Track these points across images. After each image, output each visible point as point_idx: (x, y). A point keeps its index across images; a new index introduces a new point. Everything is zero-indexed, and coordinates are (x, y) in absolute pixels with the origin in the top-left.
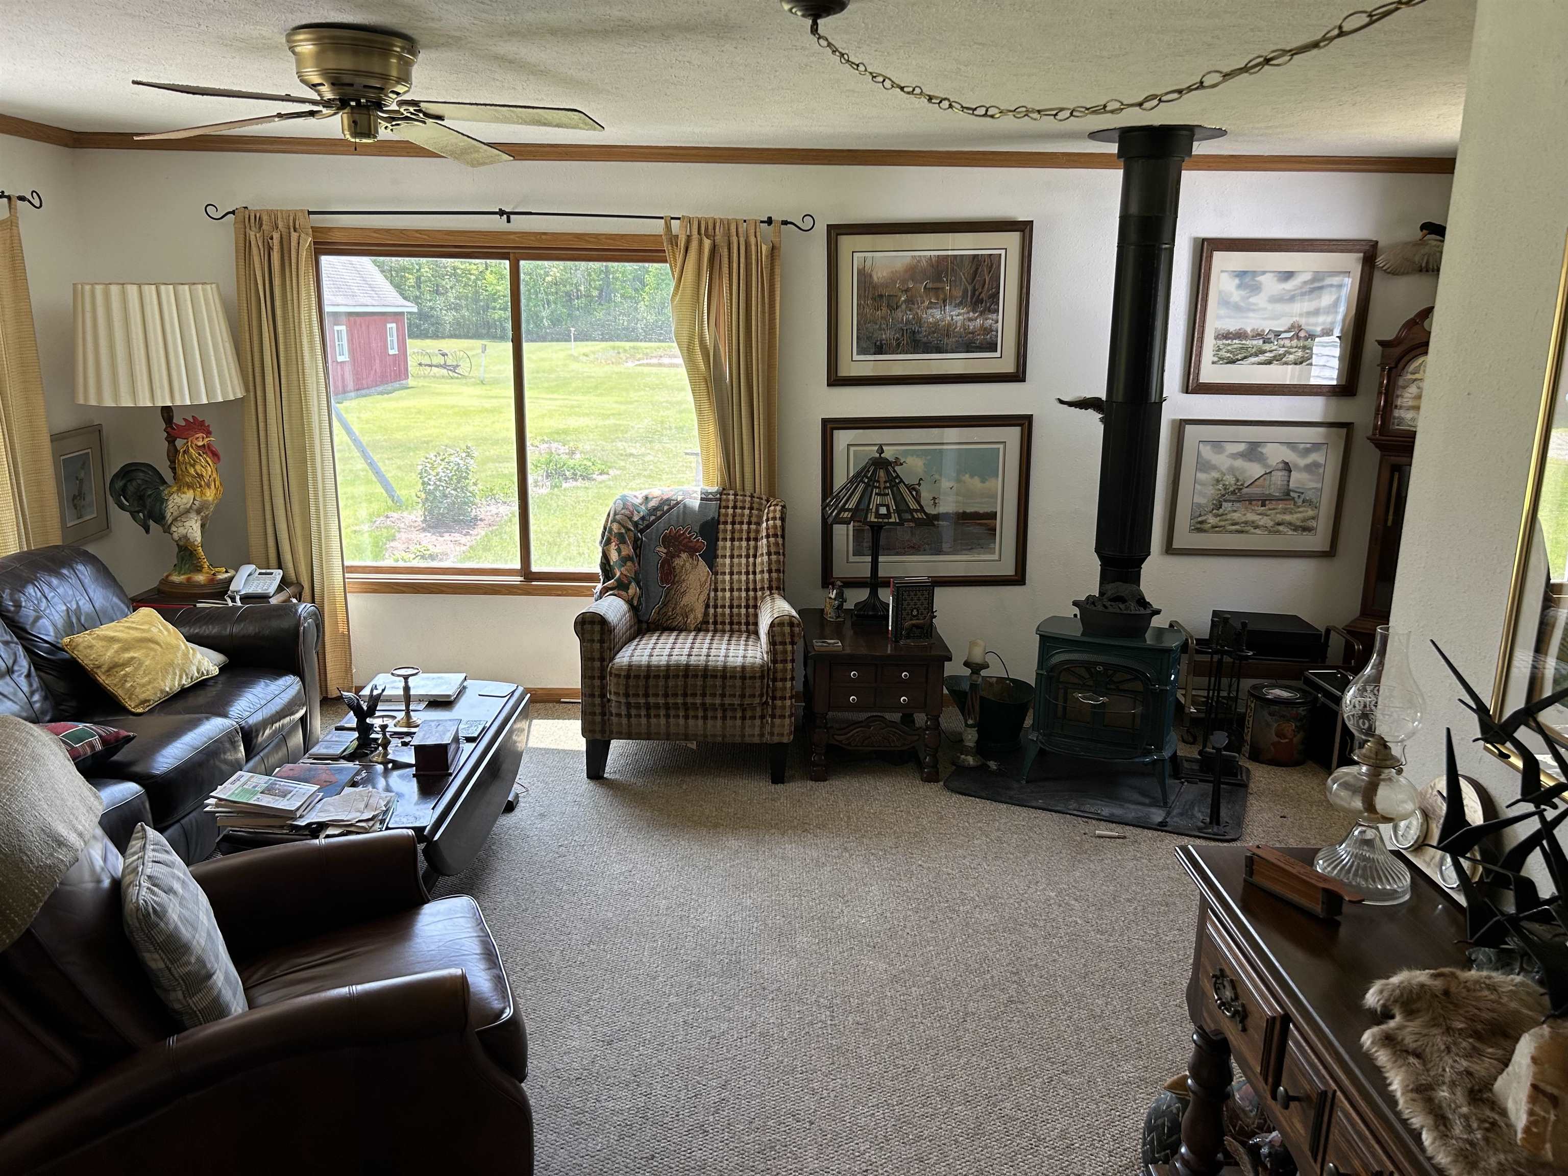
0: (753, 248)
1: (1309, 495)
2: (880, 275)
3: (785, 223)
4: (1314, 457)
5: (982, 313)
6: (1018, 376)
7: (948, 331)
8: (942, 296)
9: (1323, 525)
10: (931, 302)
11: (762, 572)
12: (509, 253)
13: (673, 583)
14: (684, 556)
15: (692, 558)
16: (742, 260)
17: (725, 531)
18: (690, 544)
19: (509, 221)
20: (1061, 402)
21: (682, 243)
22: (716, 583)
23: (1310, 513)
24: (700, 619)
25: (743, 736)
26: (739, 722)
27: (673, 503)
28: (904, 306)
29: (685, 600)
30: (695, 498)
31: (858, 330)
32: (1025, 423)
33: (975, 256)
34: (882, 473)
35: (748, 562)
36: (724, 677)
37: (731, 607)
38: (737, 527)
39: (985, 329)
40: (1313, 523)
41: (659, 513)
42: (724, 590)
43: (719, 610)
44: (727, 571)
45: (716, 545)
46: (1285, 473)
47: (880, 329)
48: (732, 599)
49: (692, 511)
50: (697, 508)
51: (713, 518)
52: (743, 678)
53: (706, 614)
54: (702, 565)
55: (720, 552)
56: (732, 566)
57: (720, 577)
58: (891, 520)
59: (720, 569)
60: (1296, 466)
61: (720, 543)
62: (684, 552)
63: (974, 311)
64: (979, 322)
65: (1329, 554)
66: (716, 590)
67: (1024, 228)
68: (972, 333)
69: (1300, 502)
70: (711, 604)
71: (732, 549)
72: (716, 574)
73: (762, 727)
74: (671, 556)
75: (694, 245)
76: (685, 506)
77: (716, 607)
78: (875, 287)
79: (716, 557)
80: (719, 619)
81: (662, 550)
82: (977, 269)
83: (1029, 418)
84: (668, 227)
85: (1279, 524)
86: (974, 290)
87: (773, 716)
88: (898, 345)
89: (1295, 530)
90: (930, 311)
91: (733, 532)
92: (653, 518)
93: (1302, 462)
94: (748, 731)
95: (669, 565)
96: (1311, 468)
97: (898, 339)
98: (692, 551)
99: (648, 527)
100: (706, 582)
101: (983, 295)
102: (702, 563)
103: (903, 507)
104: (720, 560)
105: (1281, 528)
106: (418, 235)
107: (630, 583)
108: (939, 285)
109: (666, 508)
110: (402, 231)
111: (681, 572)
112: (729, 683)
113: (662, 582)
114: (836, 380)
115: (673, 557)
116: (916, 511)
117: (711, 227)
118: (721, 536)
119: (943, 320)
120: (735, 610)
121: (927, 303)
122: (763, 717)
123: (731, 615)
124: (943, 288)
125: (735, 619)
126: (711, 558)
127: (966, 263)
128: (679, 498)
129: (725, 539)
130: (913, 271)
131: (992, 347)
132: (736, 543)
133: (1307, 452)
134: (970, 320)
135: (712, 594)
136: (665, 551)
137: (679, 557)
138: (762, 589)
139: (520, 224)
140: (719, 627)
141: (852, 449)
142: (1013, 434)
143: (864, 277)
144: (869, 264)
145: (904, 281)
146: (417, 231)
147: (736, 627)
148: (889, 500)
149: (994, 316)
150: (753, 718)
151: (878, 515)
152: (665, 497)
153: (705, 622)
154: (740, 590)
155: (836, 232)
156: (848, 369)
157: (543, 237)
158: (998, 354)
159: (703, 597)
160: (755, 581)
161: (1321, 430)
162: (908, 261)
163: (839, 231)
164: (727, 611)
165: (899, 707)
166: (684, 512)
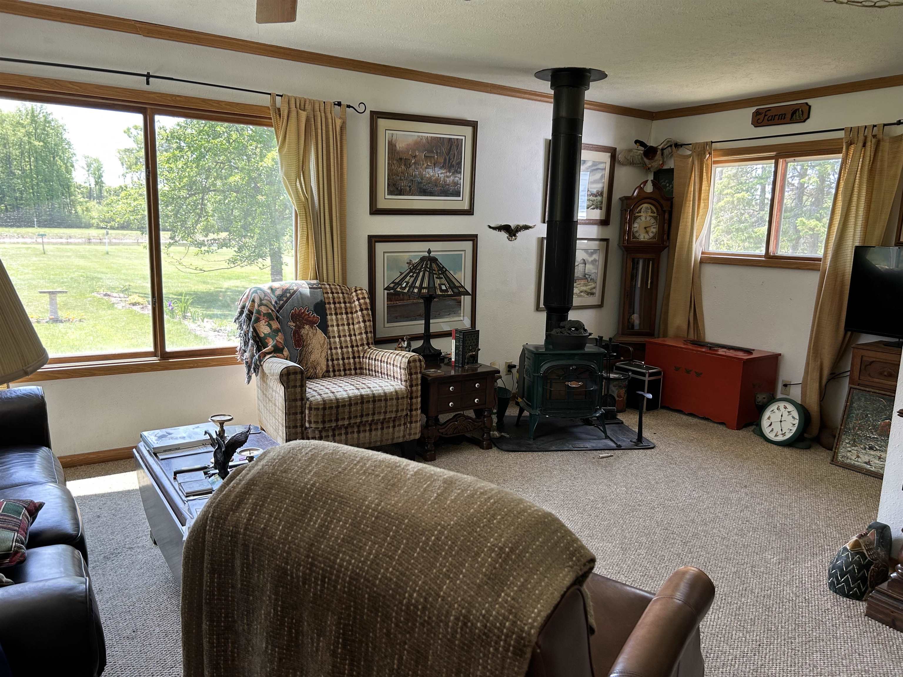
0: (330, 121)
1: (593, 276)
2: (401, 146)
3: (349, 106)
4: (595, 257)
5: (453, 173)
6: (470, 212)
7: (436, 183)
8: (433, 162)
9: (598, 291)
10: (428, 165)
11: (361, 334)
12: (145, 108)
13: (303, 346)
14: (307, 327)
15: (312, 328)
16: (324, 128)
17: (330, 309)
18: (310, 319)
19: (148, 83)
20: (490, 227)
21: (285, 113)
22: (330, 344)
23: (593, 285)
24: (325, 368)
25: (393, 439)
26: (391, 430)
27: (292, 291)
28: (413, 166)
29: (313, 358)
30: (306, 288)
31: (388, 179)
32: (473, 238)
33: (450, 139)
34: (434, 265)
35: (349, 328)
36: (386, 400)
37: (343, 359)
38: (338, 305)
39: (455, 183)
40: (594, 291)
41: (285, 299)
42: (336, 348)
43: (335, 362)
44: (336, 335)
45: (326, 318)
46: (583, 265)
47: (401, 180)
48: (342, 354)
49: (307, 297)
50: (309, 294)
51: (321, 301)
52: (397, 399)
53: (328, 366)
54: (320, 334)
55: (330, 323)
56: (339, 332)
57: (332, 340)
58: (449, 293)
59: (331, 335)
60: (588, 261)
61: (329, 317)
62: (307, 324)
63: (450, 172)
64: (452, 178)
65: (600, 306)
66: (331, 349)
67: (474, 125)
68: (448, 185)
69: (589, 279)
70: (329, 358)
71: (337, 320)
72: (329, 338)
73: (405, 431)
74: (299, 328)
75: (293, 114)
76: (301, 294)
77: (332, 360)
78: (398, 153)
79: (328, 326)
80: (336, 368)
81: (292, 324)
82: (451, 147)
83: (476, 236)
84: (274, 101)
85: (581, 292)
86: (450, 159)
87: (411, 423)
88: (410, 190)
89: (588, 295)
90: (427, 170)
91: (335, 309)
92: (282, 302)
93: (590, 259)
94: (396, 435)
95: (299, 335)
96: (594, 262)
97: (410, 187)
98: (312, 323)
99: (281, 308)
100: (324, 344)
101: (454, 163)
102: (319, 331)
103: (452, 285)
104: (330, 329)
105: (582, 294)
106: (71, 86)
107: (284, 348)
108: (432, 155)
109: (288, 295)
110: (56, 81)
111: (307, 338)
112: (389, 403)
113: (296, 346)
114: (375, 211)
115: (300, 328)
116: (460, 287)
117: (302, 104)
118: (328, 312)
119: (433, 176)
120: (346, 361)
121: (425, 165)
122: (405, 424)
123: (344, 364)
124: (434, 157)
125: (347, 367)
126: (324, 327)
127: (446, 143)
128: (295, 288)
129: (331, 314)
130: (418, 145)
131: (458, 194)
132: (339, 316)
133: (591, 254)
134: (448, 177)
135: (329, 352)
136: (294, 324)
137: (304, 328)
138: (362, 345)
139: (157, 85)
140: (337, 373)
141: (386, 255)
142: (468, 245)
143: (392, 146)
144: (394, 138)
145: (414, 151)
146: (70, 82)
147: (348, 372)
148: (444, 281)
149: (459, 175)
150: (400, 425)
151: (442, 290)
152: (285, 288)
153: (328, 371)
154: (347, 347)
155: (376, 116)
156: (382, 204)
157: (178, 98)
158: (460, 198)
159: (324, 355)
160: (356, 340)
161: (597, 242)
162: (416, 138)
163: (379, 116)
164: (341, 362)
165: (473, 406)
166: (301, 297)
